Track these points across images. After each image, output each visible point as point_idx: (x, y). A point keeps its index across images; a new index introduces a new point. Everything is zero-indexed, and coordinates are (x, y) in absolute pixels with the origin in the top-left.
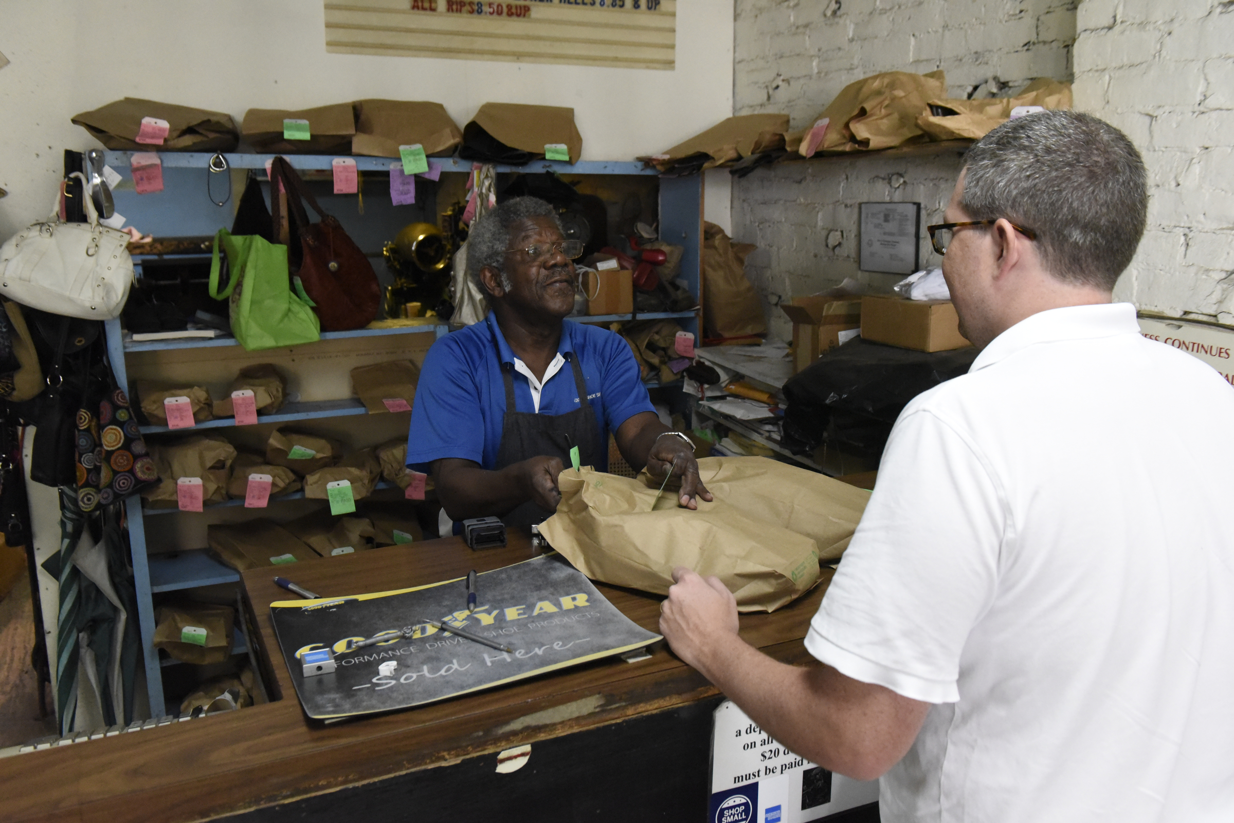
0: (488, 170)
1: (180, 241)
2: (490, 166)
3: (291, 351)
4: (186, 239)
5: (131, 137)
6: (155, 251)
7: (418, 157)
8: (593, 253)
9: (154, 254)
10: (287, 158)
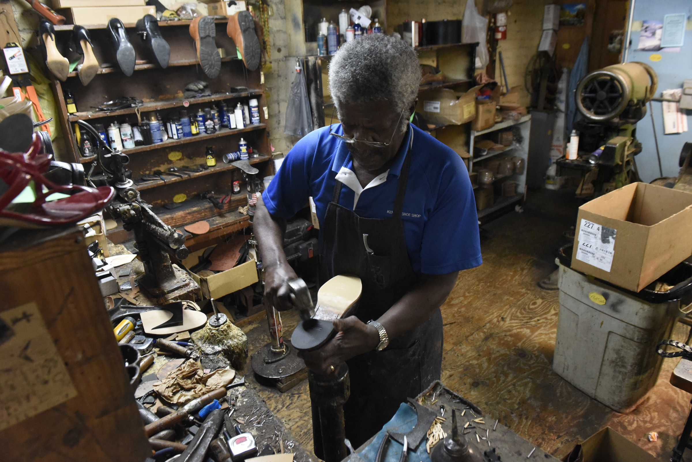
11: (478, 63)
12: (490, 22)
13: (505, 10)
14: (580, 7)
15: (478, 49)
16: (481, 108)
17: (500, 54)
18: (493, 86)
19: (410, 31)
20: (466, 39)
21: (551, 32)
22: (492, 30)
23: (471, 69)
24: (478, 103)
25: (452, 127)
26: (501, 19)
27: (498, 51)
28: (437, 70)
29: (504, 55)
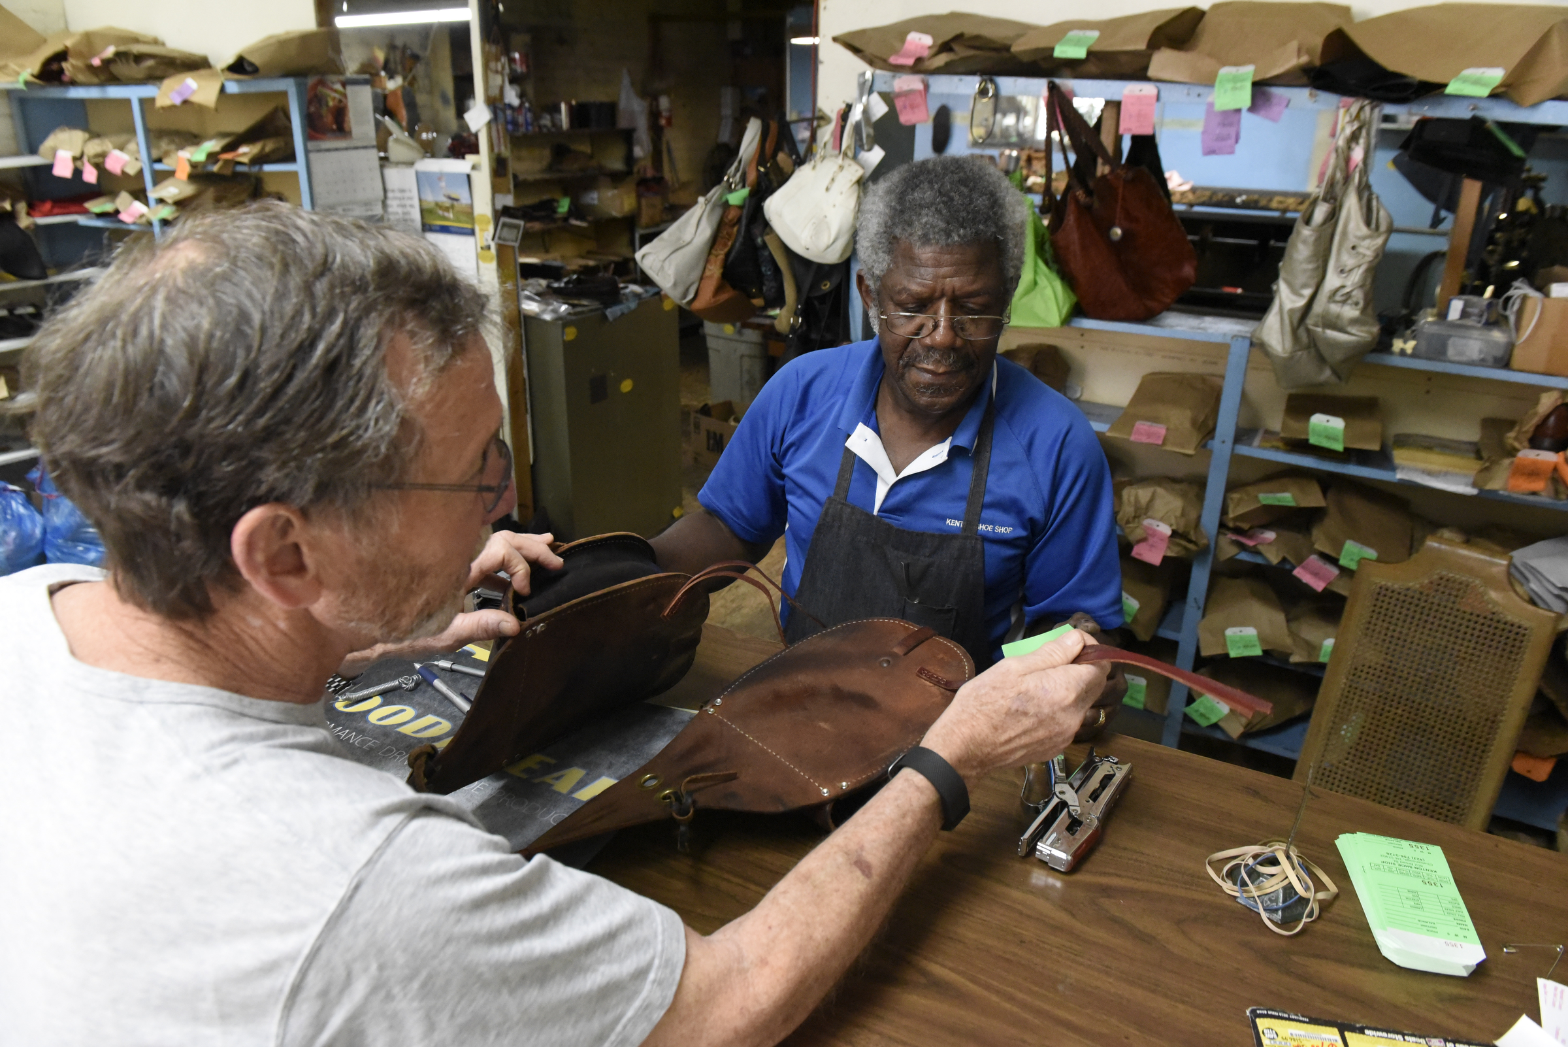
0: (1362, 108)
1: (1214, 192)
2: (1367, 102)
3: (1082, 335)
4: (1221, 190)
5: (885, 57)
6: (1184, 201)
7: (1239, 85)
8: (1553, 264)
9: (1184, 204)
10: (1058, 81)
11: (638, 151)
12: (651, 105)
13: (666, 92)
14: (761, 91)
15: (635, 136)
16: (644, 202)
17: (668, 144)
18: (659, 180)
19: (559, 111)
20: (623, 123)
21: (730, 121)
22: (654, 115)
23: (630, 159)
24: (639, 197)
25: (614, 220)
26: (664, 103)
27: (664, 139)
28: (591, 157)
29: (673, 145)
